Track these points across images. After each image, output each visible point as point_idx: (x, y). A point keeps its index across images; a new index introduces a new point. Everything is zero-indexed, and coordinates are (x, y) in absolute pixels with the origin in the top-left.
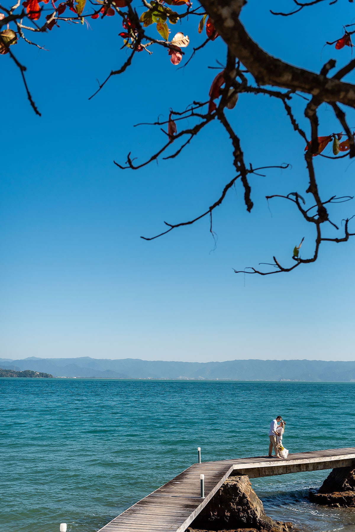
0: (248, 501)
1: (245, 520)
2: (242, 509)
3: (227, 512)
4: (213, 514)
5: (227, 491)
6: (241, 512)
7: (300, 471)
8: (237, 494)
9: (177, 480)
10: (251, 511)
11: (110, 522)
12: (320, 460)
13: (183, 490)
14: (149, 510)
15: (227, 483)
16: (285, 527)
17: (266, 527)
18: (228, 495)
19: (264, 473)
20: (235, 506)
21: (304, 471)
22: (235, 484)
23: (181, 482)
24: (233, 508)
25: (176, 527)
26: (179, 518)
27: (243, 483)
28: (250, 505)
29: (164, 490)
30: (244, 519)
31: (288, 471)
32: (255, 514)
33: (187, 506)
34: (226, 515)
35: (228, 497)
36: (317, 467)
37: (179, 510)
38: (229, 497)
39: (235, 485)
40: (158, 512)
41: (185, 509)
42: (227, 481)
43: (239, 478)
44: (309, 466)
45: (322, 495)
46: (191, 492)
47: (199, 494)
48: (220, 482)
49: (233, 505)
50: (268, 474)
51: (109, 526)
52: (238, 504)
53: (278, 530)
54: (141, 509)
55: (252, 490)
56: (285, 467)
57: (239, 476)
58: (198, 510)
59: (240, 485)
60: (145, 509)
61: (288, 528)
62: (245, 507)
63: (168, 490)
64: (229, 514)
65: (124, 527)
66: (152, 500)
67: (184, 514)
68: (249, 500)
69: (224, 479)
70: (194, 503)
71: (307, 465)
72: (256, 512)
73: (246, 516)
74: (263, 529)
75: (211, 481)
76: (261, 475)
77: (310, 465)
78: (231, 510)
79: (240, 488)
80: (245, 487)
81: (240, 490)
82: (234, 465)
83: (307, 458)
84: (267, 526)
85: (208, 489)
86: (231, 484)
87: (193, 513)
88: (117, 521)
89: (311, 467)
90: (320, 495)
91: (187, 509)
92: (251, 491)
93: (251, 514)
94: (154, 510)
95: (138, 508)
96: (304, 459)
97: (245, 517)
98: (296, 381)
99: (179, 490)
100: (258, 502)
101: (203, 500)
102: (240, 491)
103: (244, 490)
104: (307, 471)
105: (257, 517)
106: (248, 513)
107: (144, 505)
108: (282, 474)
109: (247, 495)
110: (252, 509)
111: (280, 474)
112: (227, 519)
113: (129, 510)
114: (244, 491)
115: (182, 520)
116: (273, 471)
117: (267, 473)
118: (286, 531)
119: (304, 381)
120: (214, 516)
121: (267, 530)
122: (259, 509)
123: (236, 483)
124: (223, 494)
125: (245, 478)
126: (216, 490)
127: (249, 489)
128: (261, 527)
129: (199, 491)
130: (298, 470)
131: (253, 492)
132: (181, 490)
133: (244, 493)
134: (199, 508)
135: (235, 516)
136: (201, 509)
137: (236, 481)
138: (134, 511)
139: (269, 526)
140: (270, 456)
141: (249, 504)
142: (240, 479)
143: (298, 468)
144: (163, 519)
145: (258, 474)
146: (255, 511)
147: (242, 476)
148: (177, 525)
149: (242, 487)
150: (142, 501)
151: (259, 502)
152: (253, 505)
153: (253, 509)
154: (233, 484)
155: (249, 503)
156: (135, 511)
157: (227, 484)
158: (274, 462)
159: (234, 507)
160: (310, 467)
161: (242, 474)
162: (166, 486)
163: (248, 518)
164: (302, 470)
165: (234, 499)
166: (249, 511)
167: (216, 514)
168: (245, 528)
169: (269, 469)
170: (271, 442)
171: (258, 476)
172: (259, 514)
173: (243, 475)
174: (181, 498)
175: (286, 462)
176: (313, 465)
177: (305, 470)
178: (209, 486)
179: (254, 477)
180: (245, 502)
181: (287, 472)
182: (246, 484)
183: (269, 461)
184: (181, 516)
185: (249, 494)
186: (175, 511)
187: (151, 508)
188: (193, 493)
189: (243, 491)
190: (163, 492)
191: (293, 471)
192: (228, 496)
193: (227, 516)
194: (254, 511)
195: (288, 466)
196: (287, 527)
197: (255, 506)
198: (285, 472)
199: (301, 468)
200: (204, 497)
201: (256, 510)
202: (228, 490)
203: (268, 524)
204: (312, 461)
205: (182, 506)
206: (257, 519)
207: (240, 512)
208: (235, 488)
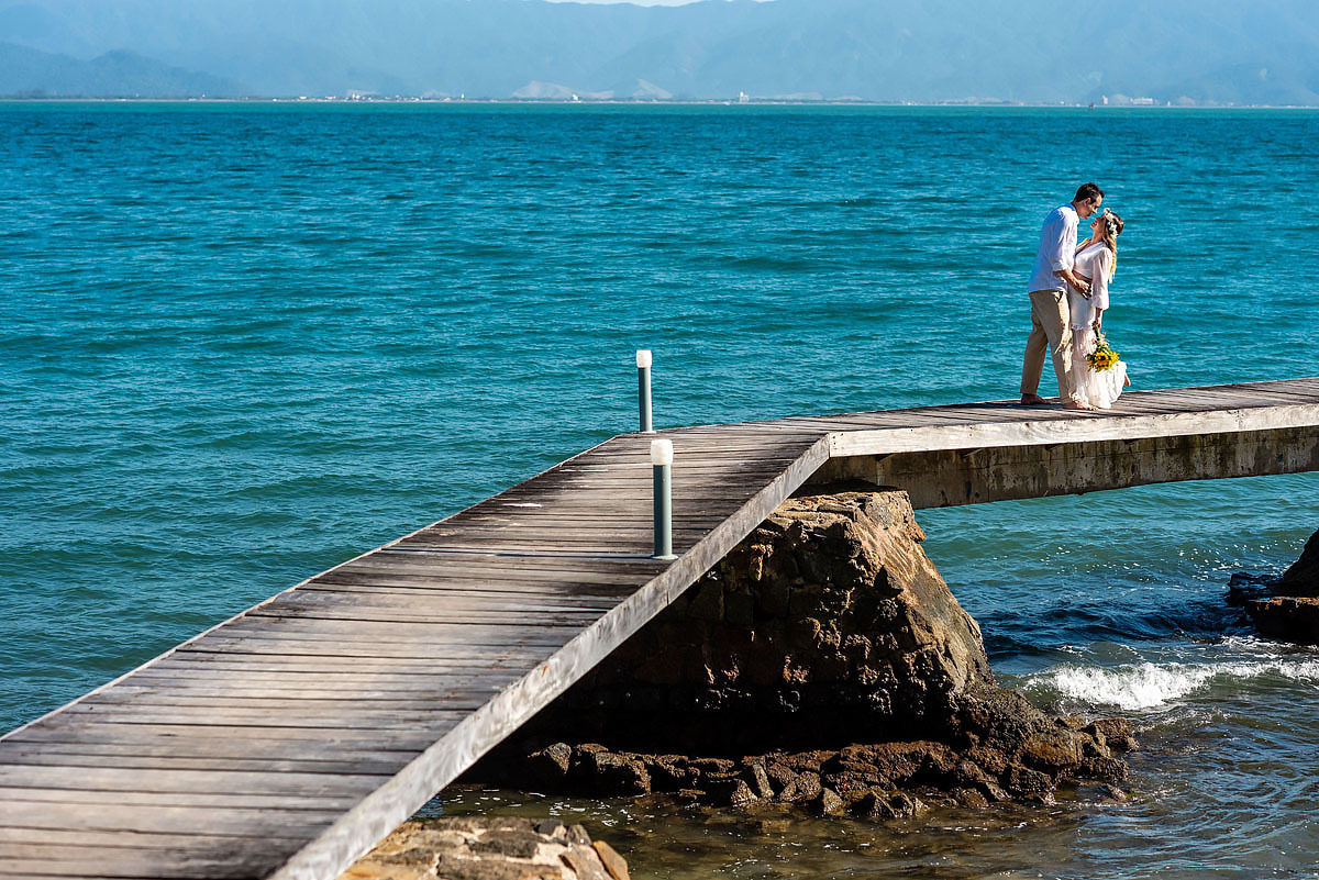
0: (902, 606)
1: (886, 704)
2: (873, 647)
3: (792, 667)
4: (721, 679)
5: (794, 560)
6: (867, 662)
7: (1188, 473)
8: (847, 576)
9: (527, 498)
10: (919, 660)
11: (173, 650)
12: (1295, 418)
13: (555, 533)
14: (379, 606)
15: (791, 521)
16: (1096, 740)
17: (994, 736)
18: (799, 581)
19: (992, 483)
20: (833, 632)
21: (1206, 477)
22: (836, 526)
23: (547, 504)
24: (824, 644)
25: (523, 664)
26: (542, 630)
27: (881, 527)
28: (916, 629)
29: (457, 531)
30: (882, 695)
31: (1124, 477)
32: (939, 672)
33: (580, 589)
34: (785, 680)
35: (798, 591)
36: (1280, 458)
37: (541, 602)
38: (806, 589)
39: (838, 529)
40: (426, 610)
41: (569, 598)
42: (794, 514)
43: (859, 500)
44: (1234, 453)
45: (1293, 603)
46: (601, 538)
47: (648, 545)
48: (754, 500)
49: (826, 627)
50: (1014, 489)
51: (166, 663)
52: (850, 624)
53: (1056, 746)
54: (337, 603)
55: (925, 565)
56: (1108, 451)
57: (860, 495)
58: (638, 604)
59: (866, 533)
60: (355, 599)
61: (1107, 744)
62: (888, 641)
63: (476, 532)
64: (801, 676)
65: (244, 666)
66: (392, 567)
67: (568, 616)
68: (911, 601)
69: (776, 489)
70: (618, 576)
71: (1224, 444)
72: (946, 665)
73: (889, 685)
74: (981, 744)
75: (707, 497)
76: (977, 495)
77: (1240, 447)
78: (813, 655)
79: (865, 544)
80: (888, 542)
81: (862, 552)
82: (832, 435)
83: (1227, 408)
84: (1001, 728)
85: (694, 526)
86: (818, 525)
87: (613, 616)
88: (206, 646)
89: (1245, 458)
90: (1284, 601)
91: (583, 598)
92: (920, 568)
93: (921, 674)
94: (404, 603)
95: (320, 597)
96: (1210, 411)
97: (886, 686)
98: (1187, 103)
99: (534, 532)
100: (956, 621)
101: (664, 567)
102: (862, 560)
103: (883, 556)
104: (1222, 475)
105: (949, 686)
106: (901, 670)
107: (350, 588)
108: (1091, 488)
109: (903, 580)
110: (923, 645)
111: (1080, 492)
112: (791, 698)
113: (270, 607)
114: (886, 561)
115: (553, 637)
116: (1042, 475)
117: (1008, 485)
118: (1099, 755)
119: (1231, 105)
120: (725, 687)
121: (998, 748)
122: (960, 649)
123: (842, 518)
124: (774, 576)
125: (892, 505)
126: (734, 532)
127: (911, 557)
128: (972, 736)
129: (647, 535)
130: (1178, 468)
131: (932, 573)
132: (547, 533)
133: (883, 569)
134: (645, 598)
135: (834, 680)
136: (656, 607)
137: (845, 513)
138: (295, 611)
139: (1010, 730)
140: (1030, 400)
141: (909, 625)
142: (862, 507)
143: (1176, 460)
144: (455, 634)
145: (962, 488)
146: (940, 658)
147: (876, 495)
148: (532, 657)
149: (873, 545)
150: (337, 574)
151: (963, 622)
152: (929, 630)
153: (929, 648)
154: (828, 524)
155: (910, 618)
156: (304, 610)
157: (797, 525)
158: (1048, 423)
159: (829, 639)
160: (1239, 458)
161: (874, 484)
162: (467, 516)
163: (904, 693)
164: (1200, 469)
165: (827, 598)
166: (909, 659)
167: (733, 674)
168: (883, 740)
169: (1022, 463)
170: (1038, 324)
171: (962, 496)
172: (959, 676)
173: (880, 489)
174: (547, 561)
175: (1116, 425)
176: (1256, 445)
177: (1211, 470)
178: (697, 514)
179: (942, 502)
180: (887, 612)
181: (1115, 478)
182: (895, 531)
183: (1022, 420)
184: (549, 626)
185: (910, 577)
186: (520, 607)
187: (389, 599)
188: (608, 543)
189: (878, 559)
190: (450, 539)
191: (1150, 476)
192: (801, 586)
193: (788, 687)
194: (934, 658)
195: (1123, 449)
196: (1102, 741)
197: (939, 635)
198: (1108, 479)
199: (1193, 459)
200: (669, 556)
201: (948, 654)
202: (796, 553)
203: (1008, 720)
204: (1253, 422)
205: (552, 590)
206: (951, 695)
207: (863, 662)
208: (836, 545)
